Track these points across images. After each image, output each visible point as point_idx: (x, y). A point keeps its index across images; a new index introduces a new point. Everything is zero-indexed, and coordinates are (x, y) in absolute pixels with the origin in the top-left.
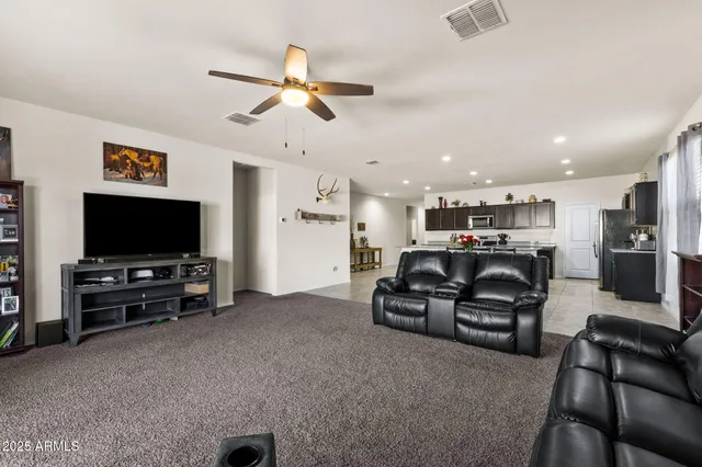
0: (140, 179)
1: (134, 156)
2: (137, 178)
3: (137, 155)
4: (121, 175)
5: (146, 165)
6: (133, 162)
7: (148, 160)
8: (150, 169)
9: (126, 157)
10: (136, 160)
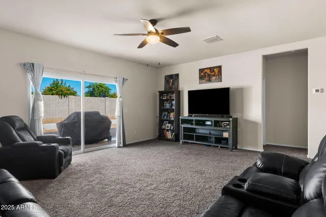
0: (211, 81)
1: (208, 71)
2: (210, 81)
3: (209, 70)
4: (204, 81)
5: (213, 74)
6: (208, 74)
7: (214, 71)
8: (214, 75)
9: (206, 72)
10: (209, 73)
